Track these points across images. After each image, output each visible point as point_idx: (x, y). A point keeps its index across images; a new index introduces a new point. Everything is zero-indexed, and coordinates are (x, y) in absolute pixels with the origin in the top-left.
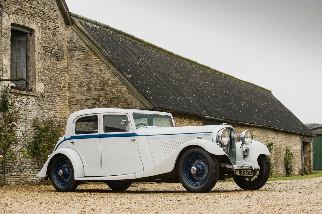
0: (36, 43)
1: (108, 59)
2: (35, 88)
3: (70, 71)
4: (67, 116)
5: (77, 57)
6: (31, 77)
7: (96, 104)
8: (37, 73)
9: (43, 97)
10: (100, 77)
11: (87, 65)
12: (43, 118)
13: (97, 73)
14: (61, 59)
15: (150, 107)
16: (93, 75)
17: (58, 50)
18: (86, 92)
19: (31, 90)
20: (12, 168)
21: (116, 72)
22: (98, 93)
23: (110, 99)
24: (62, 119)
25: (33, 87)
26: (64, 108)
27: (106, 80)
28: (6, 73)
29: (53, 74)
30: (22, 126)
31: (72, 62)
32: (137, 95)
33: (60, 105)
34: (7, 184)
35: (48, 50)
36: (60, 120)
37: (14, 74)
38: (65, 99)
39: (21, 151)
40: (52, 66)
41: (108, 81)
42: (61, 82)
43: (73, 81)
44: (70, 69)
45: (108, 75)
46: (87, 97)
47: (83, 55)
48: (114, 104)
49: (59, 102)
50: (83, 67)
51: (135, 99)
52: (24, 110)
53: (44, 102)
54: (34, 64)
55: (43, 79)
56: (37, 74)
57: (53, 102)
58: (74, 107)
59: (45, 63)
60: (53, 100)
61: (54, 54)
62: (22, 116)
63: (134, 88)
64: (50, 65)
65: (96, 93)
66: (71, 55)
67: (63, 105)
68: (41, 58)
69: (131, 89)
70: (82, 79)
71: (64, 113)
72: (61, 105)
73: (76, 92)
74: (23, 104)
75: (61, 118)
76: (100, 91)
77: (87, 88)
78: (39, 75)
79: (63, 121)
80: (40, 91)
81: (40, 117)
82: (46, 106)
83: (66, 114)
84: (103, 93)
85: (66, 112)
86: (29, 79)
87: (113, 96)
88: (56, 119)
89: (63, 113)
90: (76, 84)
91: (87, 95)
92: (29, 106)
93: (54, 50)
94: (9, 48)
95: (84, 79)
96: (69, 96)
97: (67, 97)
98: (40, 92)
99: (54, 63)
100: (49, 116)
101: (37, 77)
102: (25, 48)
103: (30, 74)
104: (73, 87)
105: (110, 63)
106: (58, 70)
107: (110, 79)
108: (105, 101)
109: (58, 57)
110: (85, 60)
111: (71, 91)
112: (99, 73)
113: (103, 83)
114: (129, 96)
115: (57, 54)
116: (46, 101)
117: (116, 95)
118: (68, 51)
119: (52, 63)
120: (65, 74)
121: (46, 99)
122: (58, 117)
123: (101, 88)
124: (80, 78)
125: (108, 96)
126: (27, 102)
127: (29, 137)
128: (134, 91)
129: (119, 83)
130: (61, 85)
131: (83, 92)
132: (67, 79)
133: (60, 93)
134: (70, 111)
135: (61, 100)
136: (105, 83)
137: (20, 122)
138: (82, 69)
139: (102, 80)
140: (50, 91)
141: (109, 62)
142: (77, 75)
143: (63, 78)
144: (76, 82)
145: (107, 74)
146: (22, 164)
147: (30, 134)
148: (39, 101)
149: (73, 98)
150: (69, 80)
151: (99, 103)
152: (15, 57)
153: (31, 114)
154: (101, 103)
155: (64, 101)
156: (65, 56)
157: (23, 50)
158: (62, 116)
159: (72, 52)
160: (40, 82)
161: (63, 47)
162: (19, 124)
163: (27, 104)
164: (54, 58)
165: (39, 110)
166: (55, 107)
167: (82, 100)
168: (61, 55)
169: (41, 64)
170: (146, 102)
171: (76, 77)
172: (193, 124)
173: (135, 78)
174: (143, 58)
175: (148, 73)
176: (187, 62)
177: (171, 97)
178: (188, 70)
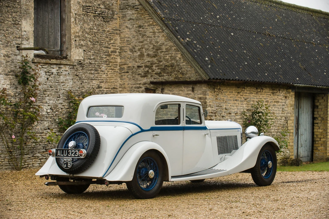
0: (73, 4)
1: (162, 19)
2: (71, 55)
3: (122, 33)
4: (117, 86)
5: (129, 17)
6: (67, 43)
7: (149, 72)
8: (73, 37)
9: (82, 65)
10: (153, 41)
11: (140, 27)
12: (82, 90)
13: (151, 36)
14: (109, 20)
15: (206, 78)
16: (146, 39)
17: (105, 9)
18: (138, 58)
19: (66, 58)
20: (35, 148)
21: (170, 35)
22: (151, 60)
23: (163, 67)
24: (110, 90)
25: (69, 54)
26: (114, 76)
27: (159, 45)
28: (27, 41)
29: (97, 38)
30: (50, 100)
31: (124, 23)
32: (192, 62)
33: (107, 74)
34: (28, 166)
35: (91, 10)
36: (107, 91)
37: (46, 39)
38: (115, 66)
39: (49, 129)
40: (96, 28)
41: (162, 46)
42: (109, 46)
43: (125, 45)
44: (121, 31)
45: (162, 39)
46: (139, 64)
47: (136, 15)
48: (168, 73)
49: (106, 69)
50: (136, 29)
51: (190, 68)
52: (53, 82)
53: (84, 71)
54: (69, 27)
55: (82, 44)
56: (73, 39)
57: (96, 70)
58: (125, 75)
59: (86, 25)
60: (96, 68)
61: (99, 14)
62: (50, 88)
63: (189, 55)
64: (93, 27)
65: (149, 60)
66: (123, 14)
67: (111, 73)
68: (80, 20)
69: (186, 56)
70: (134, 42)
71: (114, 82)
72: (109, 73)
73: (128, 58)
74: (52, 74)
75: (109, 88)
76: (153, 58)
77: (139, 53)
78: (76, 41)
79: (112, 91)
80: (77, 58)
81: (77, 88)
82: (87, 75)
83: (116, 83)
84: (156, 59)
85: (116, 81)
86: (64, 44)
87: (166, 63)
88: (101, 89)
89: (111, 82)
90: (127, 48)
91: (139, 62)
92: (61, 76)
93: (99, 10)
94: (32, 11)
95: (136, 42)
96: (120, 63)
97: (118, 64)
98: (78, 60)
99: (99, 25)
100: (91, 87)
101: (74, 43)
102: (59, 9)
103: (65, 39)
104: (125, 51)
105: (164, 25)
106: (105, 32)
107: (164, 44)
108: (158, 69)
109: (105, 17)
110: (138, 20)
111: (123, 56)
112: (153, 36)
113: (156, 48)
114: (184, 64)
115: (103, 14)
116: (86, 70)
117: (170, 62)
118: (120, 9)
119: (96, 25)
120: (115, 37)
121: (87, 68)
122: (103, 87)
123: (154, 53)
124: (132, 41)
125: (161, 63)
126: (57, 72)
127: (60, 112)
128: (189, 59)
129: (173, 48)
130: (110, 50)
131: (135, 58)
132: (118, 43)
133: (108, 60)
134: (121, 79)
135: (109, 68)
136: (159, 49)
137: (48, 95)
138: (135, 31)
139: (156, 44)
140: (92, 57)
141: (163, 23)
142: (129, 38)
143: (112, 42)
144: (127, 47)
145: (160, 38)
146: (50, 144)
147: (62, 109)
148: (76, 70)
149: (125, 64)
150: (120, 43)
151: (152, 71)
152: (47, 20)
153: (64, 85)
154: (153, 71)
155: (113, 68)
156: (116, 16)
157: (57, 12)
158: (110, 86)
159: (124, 10)
160: (78, 48)
161: (113, 5)
162: (46, 98)
163: (58, 74)
164: (99, 19)
165: (76, 80)
166: (99, 76)
167: (134, 67)
168: (110, 14)
169: (79, 27)
170: (202, 72)
171: (128, 40)
172: (278, 94)
173: (195, 42)
174: (222, 14)
175: (222, 33)
176: (306, 12)
177: (246, 63)
178: (300, 22)
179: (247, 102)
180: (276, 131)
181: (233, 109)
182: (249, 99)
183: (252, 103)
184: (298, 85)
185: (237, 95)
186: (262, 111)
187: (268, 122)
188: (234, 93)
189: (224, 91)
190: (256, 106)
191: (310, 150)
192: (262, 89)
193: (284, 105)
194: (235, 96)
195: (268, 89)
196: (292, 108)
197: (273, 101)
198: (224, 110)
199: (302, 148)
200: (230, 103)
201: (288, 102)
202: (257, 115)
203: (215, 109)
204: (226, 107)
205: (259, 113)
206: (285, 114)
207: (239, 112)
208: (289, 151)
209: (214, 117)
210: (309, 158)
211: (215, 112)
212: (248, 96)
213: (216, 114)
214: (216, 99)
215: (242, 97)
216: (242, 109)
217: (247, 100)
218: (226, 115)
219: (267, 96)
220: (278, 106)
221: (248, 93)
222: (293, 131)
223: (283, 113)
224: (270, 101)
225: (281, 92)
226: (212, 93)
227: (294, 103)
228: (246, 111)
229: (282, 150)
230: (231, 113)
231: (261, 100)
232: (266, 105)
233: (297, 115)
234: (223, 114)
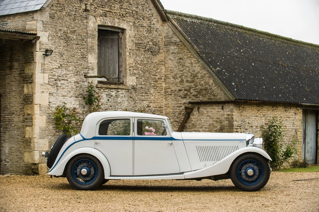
0: (128, 41)
1: (198, 53)
2: (126, 81)
3: (166, 64)
4: (163, 105)
5: (172, 51)
6: (123, 72)
7: (187, 94)
8: (128, 67)
9: (135, 89)
10: (191, 70)
11: (180, 59)
12: (135, 108)
13: (189, 66)
14: (156, 53)
15: (232, 99)
16: (185, 68)
17: (153, 45)
18: (179, 84)
19: (122, 84)
21: (204, 65)
22: (189, 85)
23: (199, 90)
24: (157, 108)
25: (124, 80)
26: (160, 98)
27: (196, 73)
28: (92, 70)
29: (147, 68)
31: (168, 56)
32: (222, 87)
33: (155, 96)
35: (142, 46)
36: (155, 109)
37: (107, 69)
38: (161, 90)
40: (146, 60)
41: (198, 74)
42: (156, 74)
43: (168, 73)
44: (166, 62)
45: (198, 69)
47: (177, 50)
48: (203, 95)
49: (154, 92)
51: (220, 91)
52: (112, 102)
53: (137, 94)
54: (125, 60)
55: (135, 73)
56: (128, 69)
57: (146, 93)
58: (169, 97)
59: (138, 58)
60: (146, 91)
61: (148, 49)
62: (110, 108)
63: (219, 81)
64: (144, 59)
66: (167, 49)
67: (158, 95)
68: (133, 54)
69: (217, 82)
70: (176, 71)
71: (160, 102)
73: (171, 84)
74: (112, 97)
75: (156, 107)
76: (191, 83)
77: (180, 80)
78: (130, 70)
79: (159, 110)
80: (131, 84)
81: (131, 107)
82: (139, 97)
83: (162, 103)
84: (194, 84)
86: (121, 73)
87: (201, 87)
88: (150, 108)
89: (158, 102)
90: (171, 76)
91: (180, 87)
92: (119, 98)
93: (149, 46)
94: (96, 47)
96: (165, 87)
97: (163, 88)
98: (132, 85)
99: (148, 58)
100: (142, 106)
101: (128, 72)
102: (117, 45)
103: (122, 68)
104: (169, 78)
105: (200, 57)
106: (153, 63)
107: (199, 72)
108: (195, 92)
109: (153, 51)
110: (179, 54)
111: (167, 82)
112: (191, 66)
113: (193, 76)
114: (215, 88)
115: (152, 49)
116: (138, 93)
117: (205, 87)
118: (165, 45)
119: (146, 58)
120: (161, 67)
121: (139, 91)
122: (152, 106)
123: (192, 80)
124: (174, 70)
125: (198, 87)
126: (116, 94)
128: (219, 84)
129: (207, 75)
130: (157, 77)
131: (177, 83)
132: (163, 72)
133: (155, 85)
134: (166, 100)
135: (156, 91)
136: (195, 76)
138: (176, 62)
139: (193, 73)
140: (143, 83)
141: (198, 56)
142: (172, 67)
143: (159, 71)
144: (170, 74)
145: (197, 67)
147: (119, 123)
148: (130, 93)
149: (168, 88)
150: (165, 72)
151: (190, 94)
152: (108, 54)
153: (121, 105)
154: (191, 94)
155: (159, 91)
156: (161, 50)
157: (115, 48)
158: (157, 105)
159: (168, 46)
160: (132, 76)
161: (159, 42)
163: (116, 96)
165: (130, 101)
166: (149, 98)
167: (176, 90)
168: (157, 49)
169: (133, 60)
170: (229, 94)
171: (171, 70)
172: (289, 111)
173: (224, 71)
174: (245, 49)
175: (245, 64)
176: (310, 47)
177: (264, 87)
178: (306, 55)
179: (265, 117)
180: (288, 140)
181: (254, 123)
182: (267, 115)
183: (269, 118)
184: (305, 104)
185: (257, 112)
186: (277, 124)
187: (282, 134)
188: (255, 111)
189: (247, 109)
190: (272, 121)
191: (315, 155)
192: (277, 107)
193: (294, 120)
194: (256, 113)
195: (282, 107)
196: (300, 122)
197: (286, 117)
198: (247, 124)
199: (308, 154)
200: (252, 119)
201: (297, 117)
202: (273, 128)
203: (240, 124)
204: (249, 122)
205: (274, 126)
206: (295, 127)
207: (259, 126)
208: (298, 156)
209: (239, 129)
210: (314, 161)
211: (240, 125)
212: (266, 113)
213: (241, 127)
214: (241, 115)
215: (261, 113)
216: (261, 123)
217: (265, 116)
218: (249, 128)
219: (281, 113)
220: (289, 121)
221: (266, 111)
222: (301, 140)
223: (294, 126)
224: (283, 117)
225: (292, 109)
226: (238, 111)
227: (302, 118)
228: (264, 125)
229: (293, 155)
230: (253, 126)
231: (275, 115)
232: (279, 120)
233: (304, 127)
234: (247, 127)
